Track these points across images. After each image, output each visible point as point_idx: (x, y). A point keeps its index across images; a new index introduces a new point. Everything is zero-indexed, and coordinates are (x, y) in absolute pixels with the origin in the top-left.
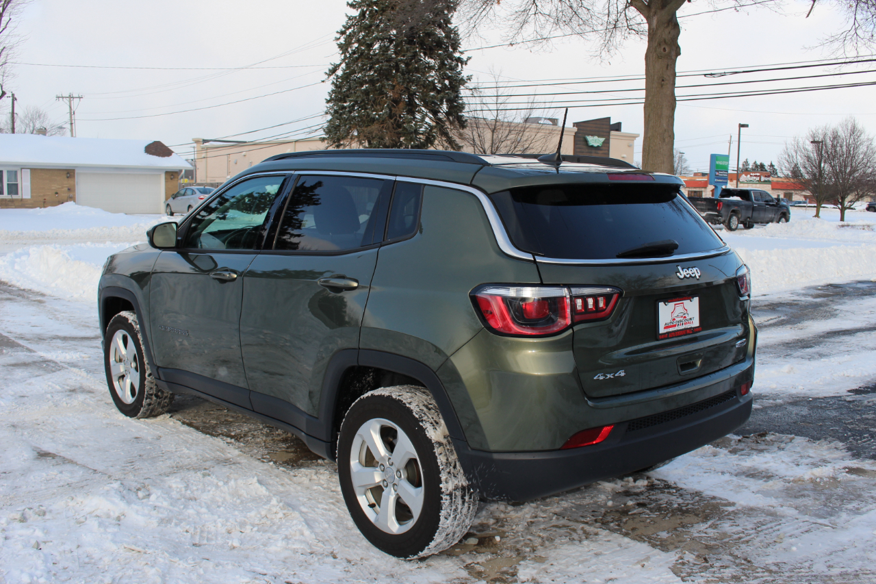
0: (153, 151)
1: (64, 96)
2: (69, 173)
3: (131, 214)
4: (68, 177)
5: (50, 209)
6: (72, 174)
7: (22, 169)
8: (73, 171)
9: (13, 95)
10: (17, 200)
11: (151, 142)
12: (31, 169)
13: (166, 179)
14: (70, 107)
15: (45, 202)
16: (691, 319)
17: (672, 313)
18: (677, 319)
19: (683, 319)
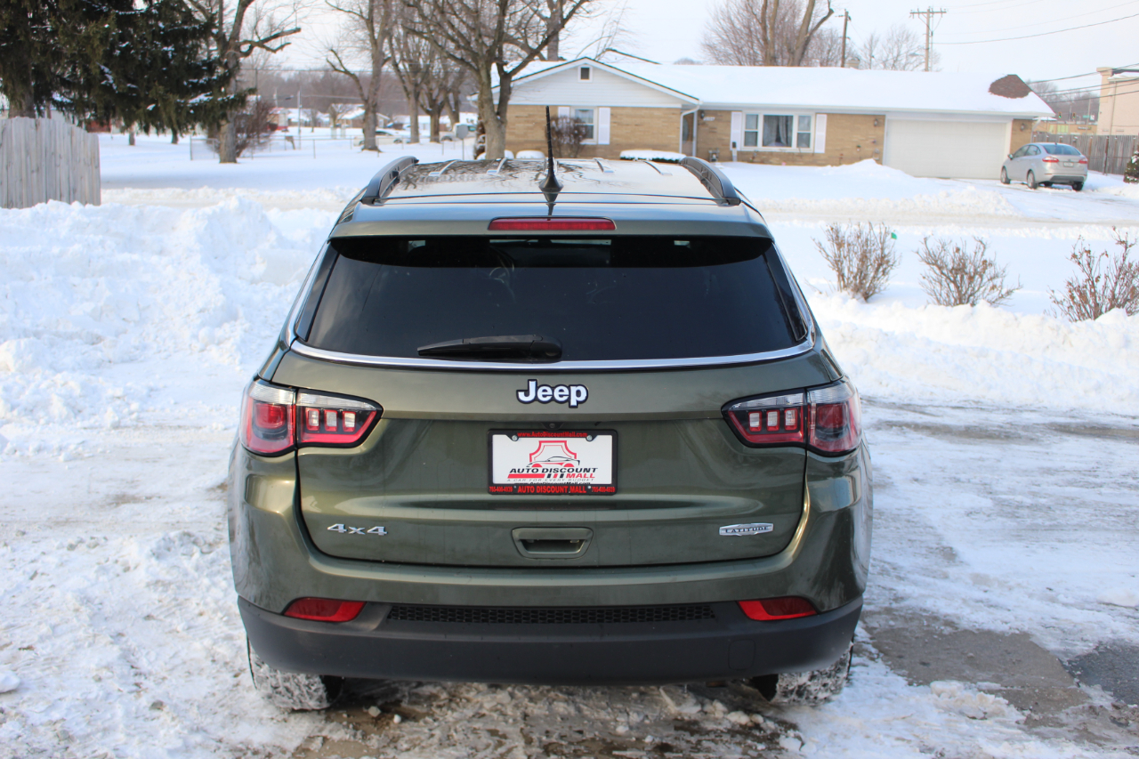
0: (1002, 89)
1: (920, 11)
2: (878, 120)
3: (954, 178)
4: (875, 126)
5: (844, 168)
6: (881, 121)
7: (817, 113)
8: (883, 117)
9: (847, 13)
10: (807, 154)
11: (1003, 76)
12: (828, 114)
13: (1013, 130)
14: (928, 26)
15: (841, 158)
16: (592, 470)
17: (531, 455)
18: (545, 466)
19: (562, 467)
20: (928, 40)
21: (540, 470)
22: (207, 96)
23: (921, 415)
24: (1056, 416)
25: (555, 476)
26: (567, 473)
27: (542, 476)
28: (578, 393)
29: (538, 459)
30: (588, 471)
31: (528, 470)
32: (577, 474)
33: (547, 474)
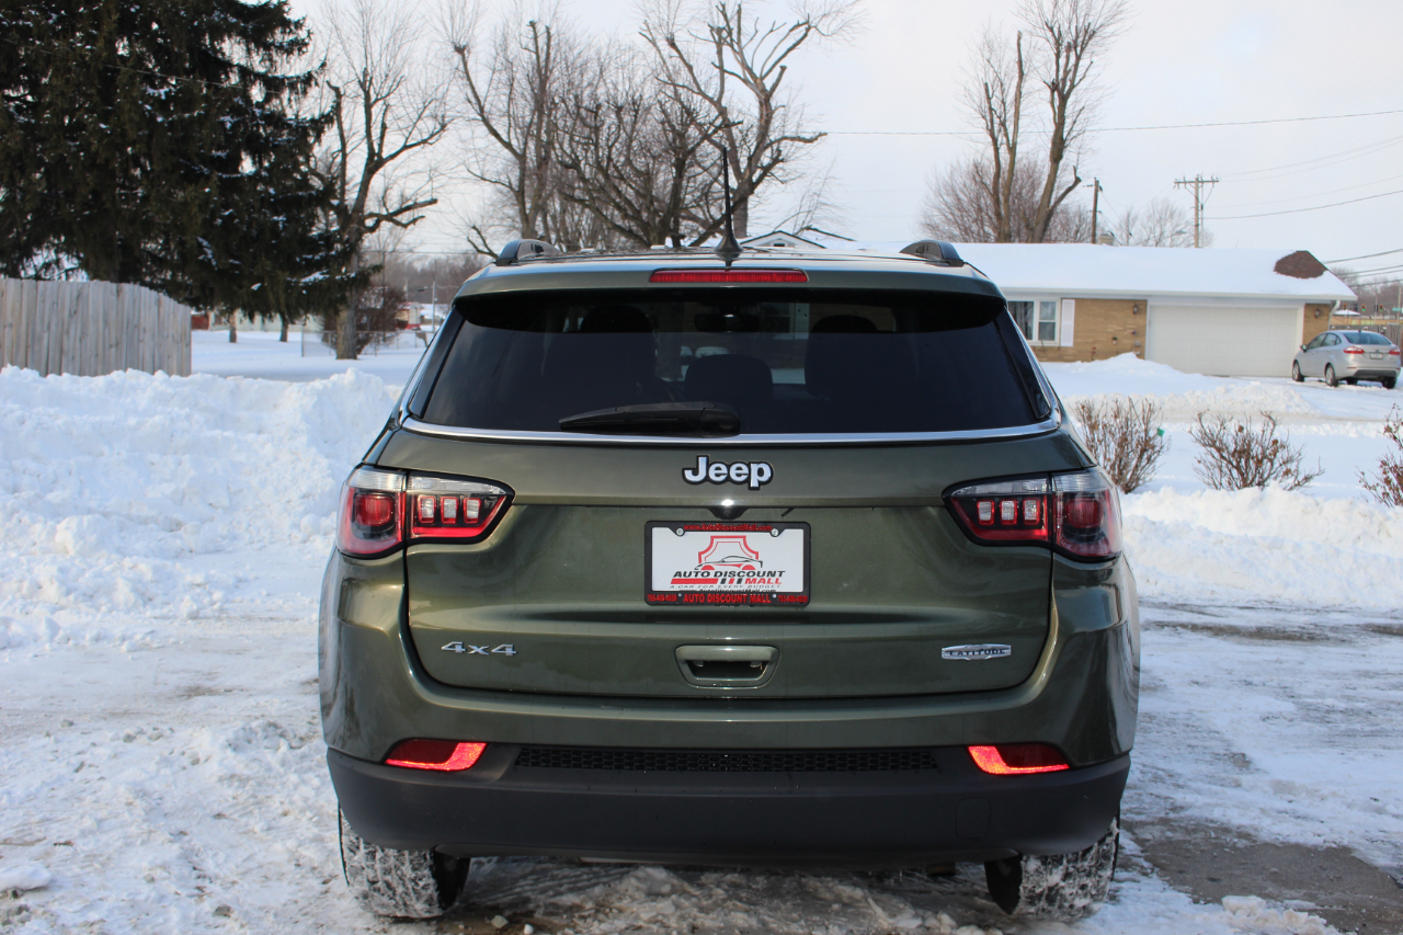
0: (1290, 268)
1: (1187, 180)
2: (1138, 305)
3: (1228, 376)
4: (1134, 313)
5: (1097, 364)
6: (1142, 307)
7: (1062, 299)
8: (1145, 302)
9: (1097, 182)
10: (1051, 348)
11: (1291, 253)
12: (1077, 300)
13: (1306, 316)
14: (1197, 198)
15: (1094, 353)
16: (778, 574)
17: (700, 554)
18: (718, 568)
19: (740, 569)
20: (1197, 214)
21: (712, 573)
22: (322, 274)
23: (1200, 616)
24: (1373, 617)
25: (731, 581)
26: (746, 577)
27: (715, 581)
28: (761, 472)
29: (711, 559)
30: (773, 575)
31: (697, 573)
32: (758, 579)
33: (720, 579)
